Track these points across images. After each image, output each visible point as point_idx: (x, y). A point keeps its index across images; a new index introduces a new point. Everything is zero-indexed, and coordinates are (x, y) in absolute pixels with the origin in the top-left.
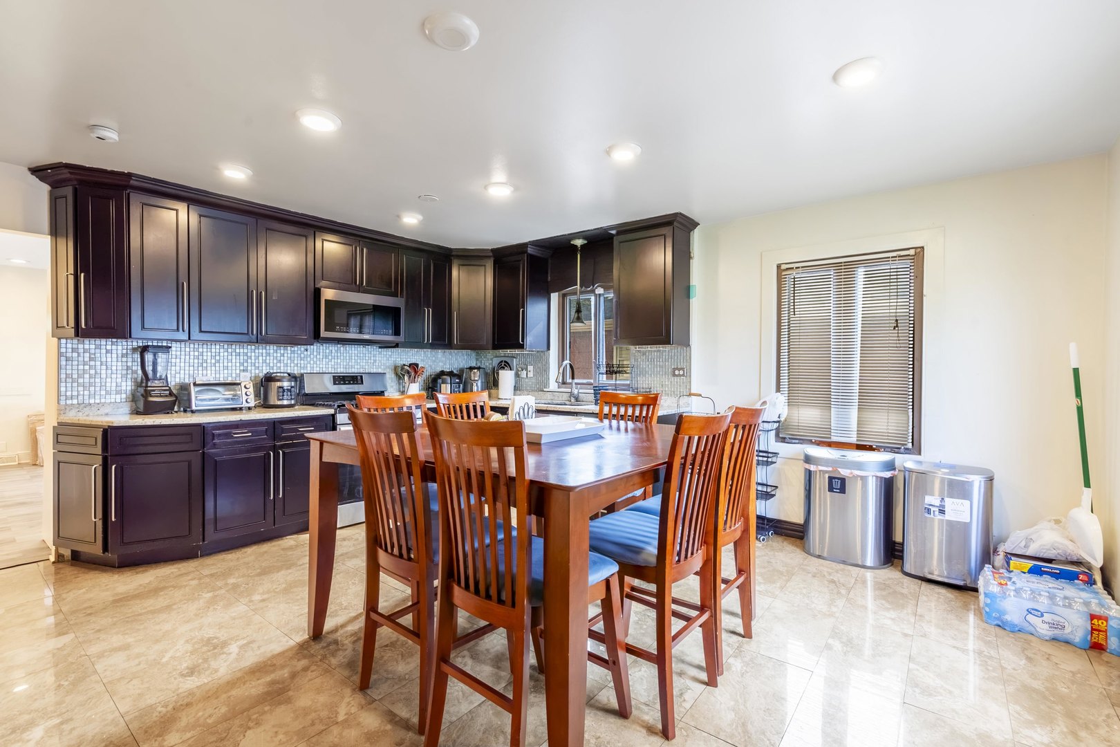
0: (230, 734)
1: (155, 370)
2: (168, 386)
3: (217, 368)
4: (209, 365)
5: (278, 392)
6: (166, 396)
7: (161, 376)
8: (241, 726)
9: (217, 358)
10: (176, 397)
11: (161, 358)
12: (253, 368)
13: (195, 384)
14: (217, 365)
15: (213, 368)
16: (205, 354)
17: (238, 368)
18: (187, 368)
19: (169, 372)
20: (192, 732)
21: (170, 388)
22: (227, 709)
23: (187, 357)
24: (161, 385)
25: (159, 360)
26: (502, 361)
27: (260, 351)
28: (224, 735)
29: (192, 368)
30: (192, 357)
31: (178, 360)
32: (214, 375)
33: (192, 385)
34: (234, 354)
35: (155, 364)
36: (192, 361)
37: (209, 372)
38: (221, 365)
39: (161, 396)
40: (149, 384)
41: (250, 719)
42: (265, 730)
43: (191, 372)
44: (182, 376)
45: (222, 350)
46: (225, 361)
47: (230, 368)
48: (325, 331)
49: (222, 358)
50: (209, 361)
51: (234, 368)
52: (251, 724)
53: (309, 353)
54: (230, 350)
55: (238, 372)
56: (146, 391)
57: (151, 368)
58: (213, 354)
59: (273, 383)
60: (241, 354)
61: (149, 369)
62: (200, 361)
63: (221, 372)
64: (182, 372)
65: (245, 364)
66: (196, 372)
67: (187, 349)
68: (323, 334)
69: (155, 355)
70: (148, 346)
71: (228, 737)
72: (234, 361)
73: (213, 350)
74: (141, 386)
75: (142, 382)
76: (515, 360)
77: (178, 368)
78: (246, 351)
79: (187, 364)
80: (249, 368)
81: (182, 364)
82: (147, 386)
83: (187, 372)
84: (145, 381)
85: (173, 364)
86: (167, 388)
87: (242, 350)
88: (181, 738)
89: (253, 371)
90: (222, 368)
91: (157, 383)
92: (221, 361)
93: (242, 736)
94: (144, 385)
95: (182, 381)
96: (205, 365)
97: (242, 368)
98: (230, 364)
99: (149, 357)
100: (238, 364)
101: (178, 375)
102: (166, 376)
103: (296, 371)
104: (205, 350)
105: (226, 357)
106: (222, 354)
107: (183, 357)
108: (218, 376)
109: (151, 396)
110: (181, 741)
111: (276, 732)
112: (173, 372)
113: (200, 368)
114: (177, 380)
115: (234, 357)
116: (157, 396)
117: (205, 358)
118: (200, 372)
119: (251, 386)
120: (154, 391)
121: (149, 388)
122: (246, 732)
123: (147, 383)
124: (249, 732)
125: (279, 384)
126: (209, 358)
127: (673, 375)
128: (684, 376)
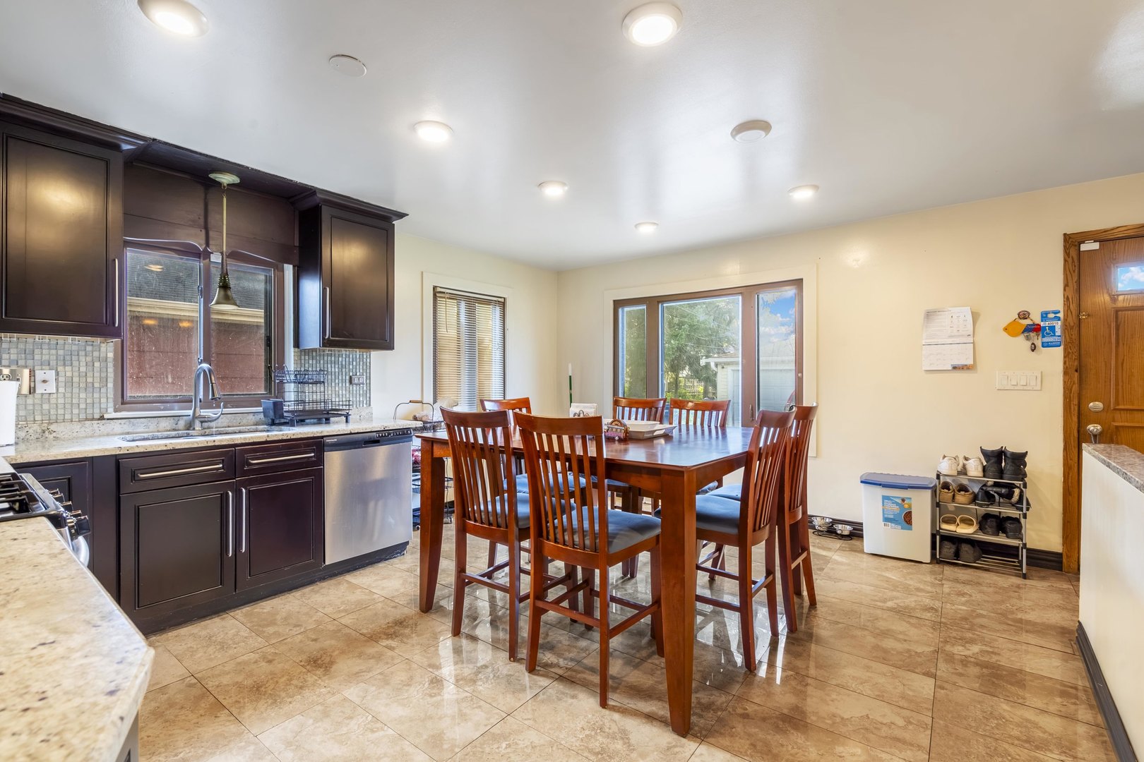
0: (857, 728)
8: (844, 725)
20: (880, 756)
22: (836, 747)
28: (863, 731)
41: (834, 723)
42: (837, 708)
52: (838, 720)
71: (862, 727)
88: (892, 759)
93: (852, 719)
110: (894, 757)
111: (832, 701)
122: (847, 719)
124: (846, 717)
127: (351, 382)
128: (363, 384)
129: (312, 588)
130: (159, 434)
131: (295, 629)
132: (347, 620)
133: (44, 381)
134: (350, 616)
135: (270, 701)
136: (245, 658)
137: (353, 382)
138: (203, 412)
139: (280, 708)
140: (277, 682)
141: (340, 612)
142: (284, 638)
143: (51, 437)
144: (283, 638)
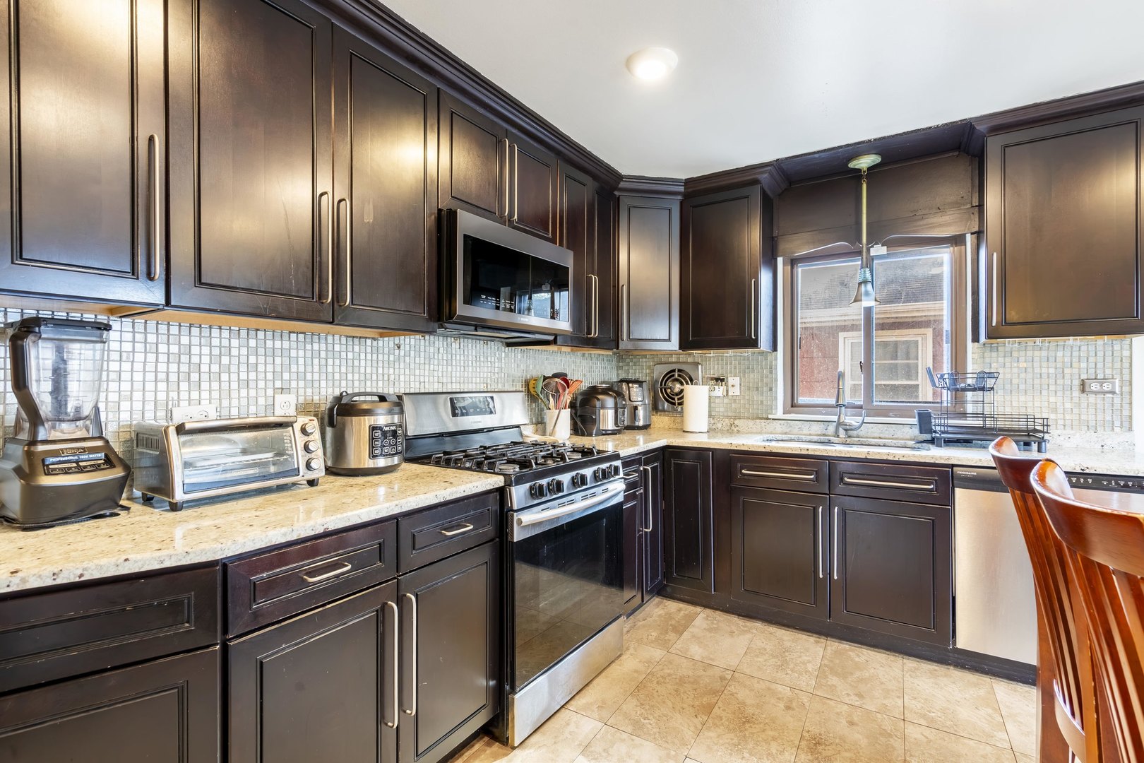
1: (59, 390)
2: (101, 438)
3: (225, 386)
4: (205, 377)
5: (372, 439)
6: (97, 468)
7: (78, 409)
9: (225, 360)
10: (127, 468)
11: (81, 355)
12: (302, 384)
13: (180, 430)
14: (224, 377)
15: (215, 385)
16: (195, 350)
17: (270, 384)
18: (150, 386)
19: (103, 395)
21: (107, 442)
23: (151, 357)
24: (79, 435)
25: (73, 366)
26: (674, 371)
27: (316, 346)
29: (162, 386)
30: (163, 358)
31: (126, 366)
32: (216, 403)
33: (172, 431)
34: (261, 351)
35: (59, 376)
36: (162, 367)
37: (205, 395)
38: (234, 377)
39: (81, 470)
40: (42, 435)
43: (162, 396)
44: (138, 406)
45: (235, 342)
46: (243, 367)
47: (252, 384)
48: (465, 302)
49: (235, 360)
50: (205, 368)
51: (261, 384)
53: (402, 353)
54: (252, 343)
55: (270, 392)
56: (29, 455)
57: (47, 386)
58: (216, 351)
59: (354, 419)
60: (278, 352)
61: (41, 389)
62: (184, 368)
63: (234, 394)
64: (137, 396)
65: (286, 376)
66: (174, 395)
67: (151, 338)
68: (461, 309)
69: (59, 351)
70: (37, 321)
72: (261, 368)
73: (215, 342)
74: (14, 440)
75: (18, 427)
76: (700, 366)
77: (126, 386)
78: (286, 345)
79: (150, 376)
80: (294, 384)
81: (138, 377)
82: (33, 442)
83: (150, 396)
84: (27, 425)
85: (113, 376)
86: (100, 443)
87: (278, 344)
89: (301, 392)
90: (234, 385)
91: (67, 430)
92: (234, 368)
94: (24, 436)
95: (137, 417)
96: (194, 377)
97: (278, 384)
98: (253, 376)
99: (40, 356)
100: (270, 376)
101: (125, 405)
102: (97, 409)
103: (391, 390)
104: (195, 341)
105: (243, 359)
106: (234, 352)
107: (139, 357)
108: (225, 403)
109: (49, 472)
112: (113, 397)
113: (184, 386)
114: (125, 416)
115: (261, 359)
116: (66, 472)
117: (195, 359)
118: (184, 395)
119: (314, 426)
120: (55, 453)
121: (41, 448)
123: (34, 432)
125: (367, 421)
126: (206, 359)
127: (1083, 391)
128: (1113, 393)
129: (936, 668)
130: (804, 438)
131: (853, 697)
132: (913, 732)
133: (733, 386)
134: (927, 732)
135: (736, 741)
136: (780, 688)
137: (1087, 389)
138: (849, 419)
139: (731, 754)
140: (764, 731)
141: (924, 716)
142: (832, 697)
143: (735, 430)
144: (829, 697)
